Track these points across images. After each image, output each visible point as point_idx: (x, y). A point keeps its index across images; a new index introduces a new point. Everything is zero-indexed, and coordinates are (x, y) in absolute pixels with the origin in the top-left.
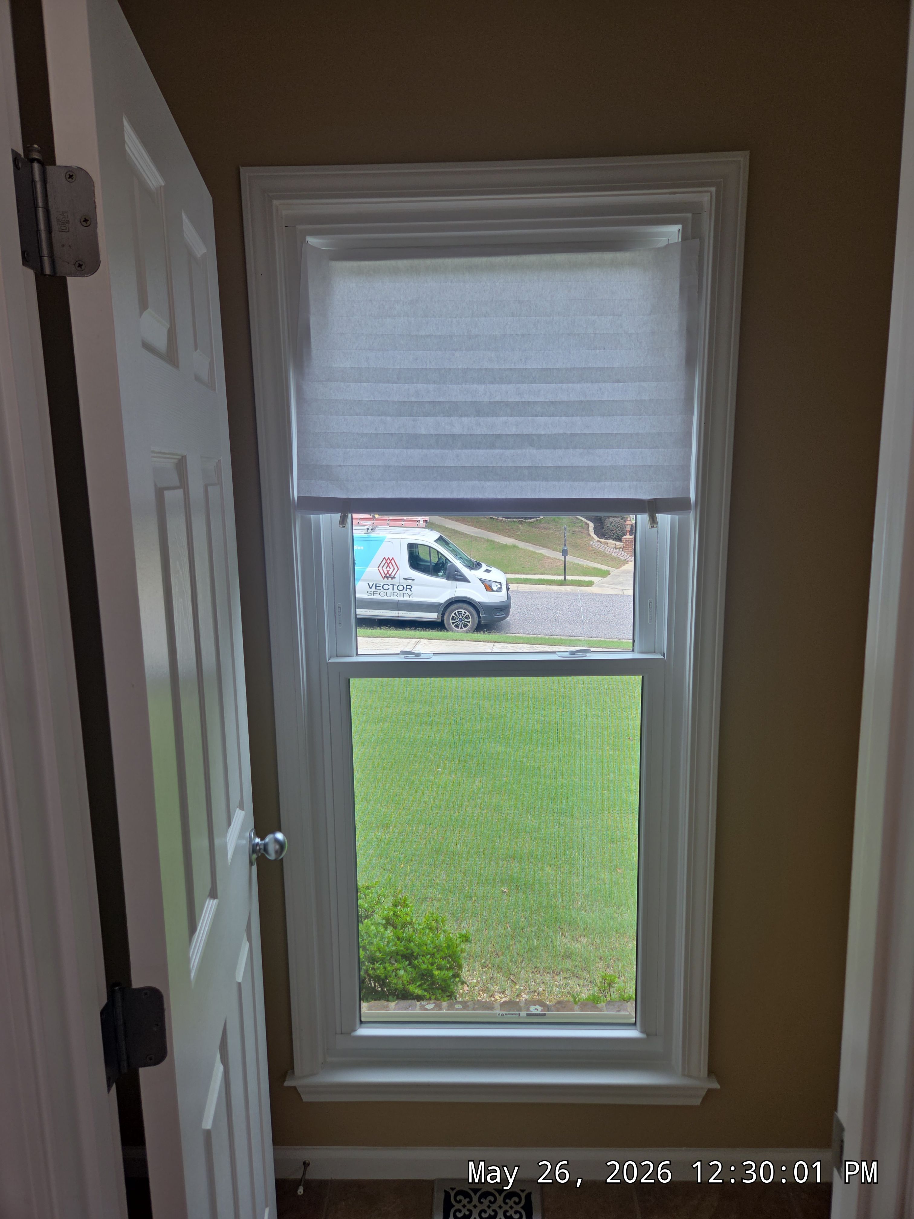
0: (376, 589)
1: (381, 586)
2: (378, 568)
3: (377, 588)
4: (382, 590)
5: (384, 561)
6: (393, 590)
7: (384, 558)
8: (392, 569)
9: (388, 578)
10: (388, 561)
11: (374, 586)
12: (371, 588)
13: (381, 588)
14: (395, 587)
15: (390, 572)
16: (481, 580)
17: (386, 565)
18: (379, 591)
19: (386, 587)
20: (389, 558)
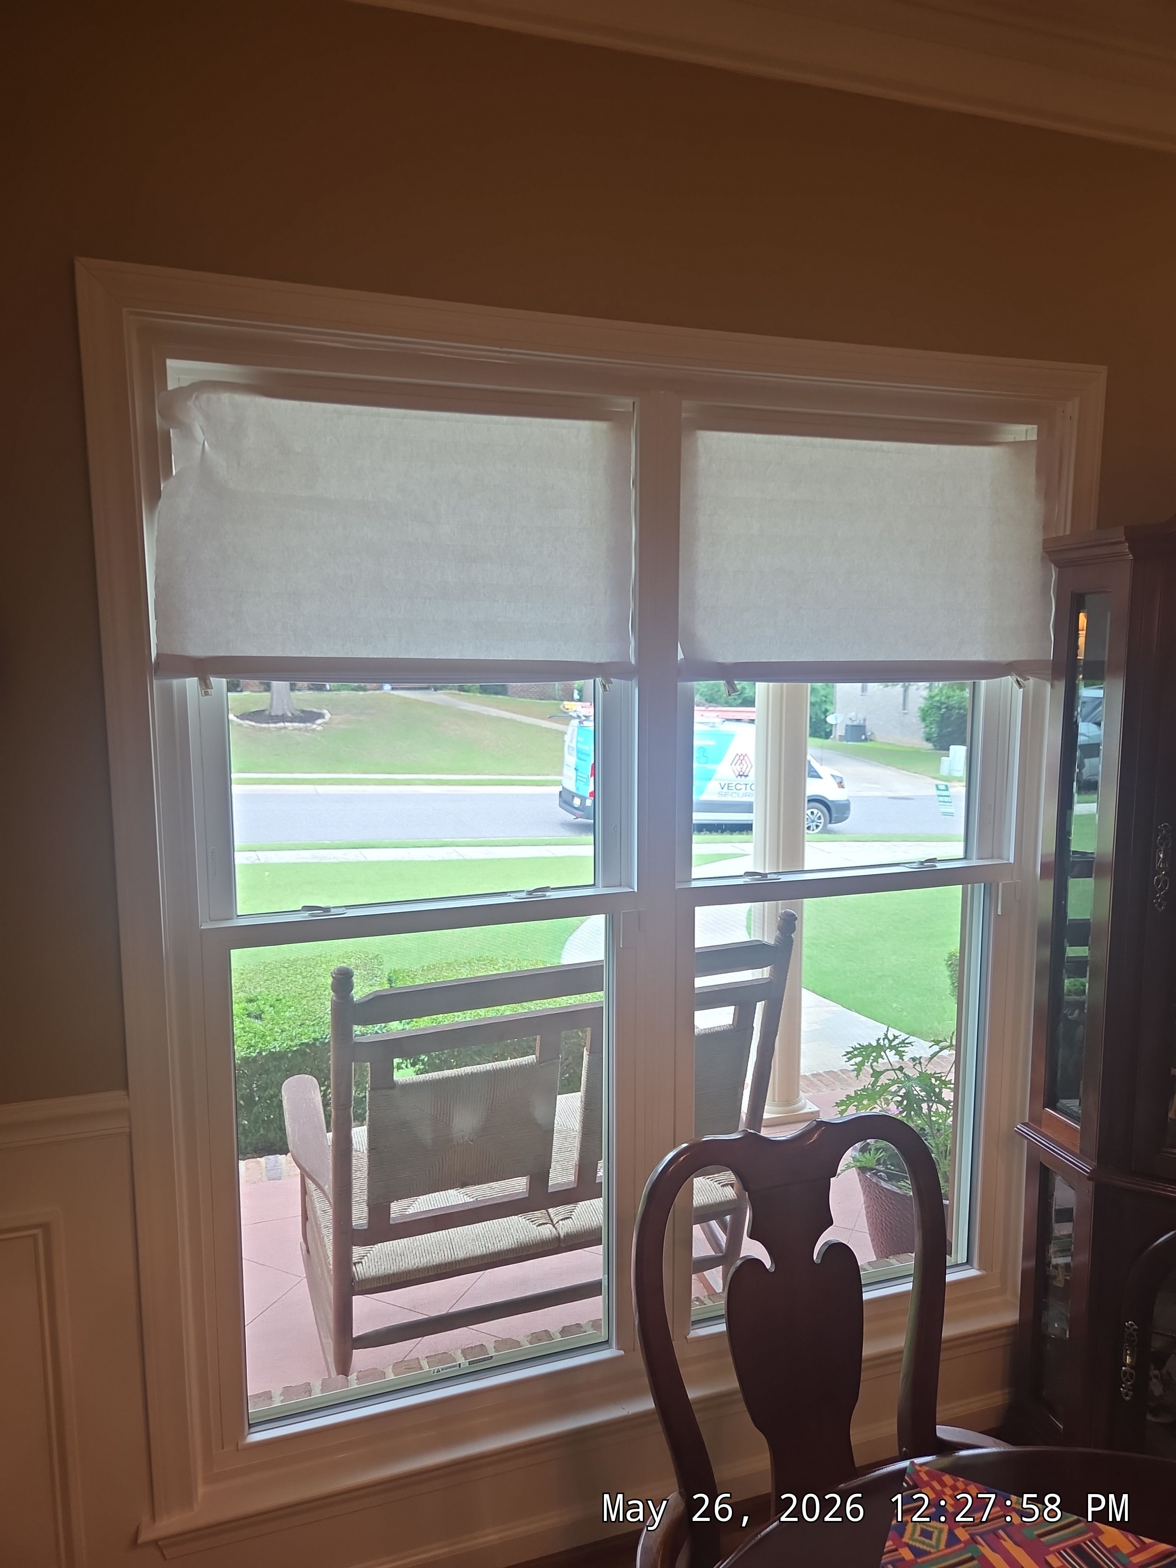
0: (728, 789)
1: (734, 785)
2: (731, 765)
3: (730, 788)
4: (735, 790)
5: (738, 757)
6: (746, 789)
7: (737, 755)
8: (745, 766)
9: (741, 776)
10: (742, 758)
11: (726, 786)
12: (722, 788)
13: (734, 788)
14: (748, 786)
15: (743, 770)
16: (832, 775)
17: (740, 761)
18: (731, 791)
19: (738, 787)
20: (742, 755)
